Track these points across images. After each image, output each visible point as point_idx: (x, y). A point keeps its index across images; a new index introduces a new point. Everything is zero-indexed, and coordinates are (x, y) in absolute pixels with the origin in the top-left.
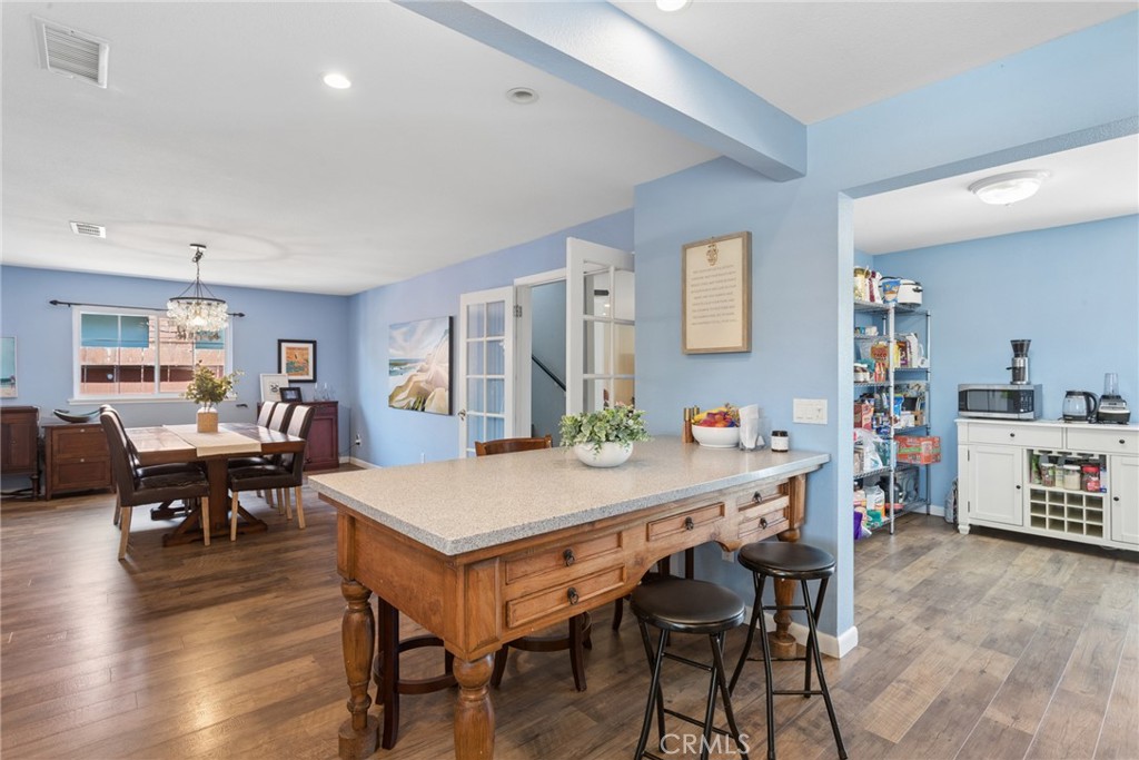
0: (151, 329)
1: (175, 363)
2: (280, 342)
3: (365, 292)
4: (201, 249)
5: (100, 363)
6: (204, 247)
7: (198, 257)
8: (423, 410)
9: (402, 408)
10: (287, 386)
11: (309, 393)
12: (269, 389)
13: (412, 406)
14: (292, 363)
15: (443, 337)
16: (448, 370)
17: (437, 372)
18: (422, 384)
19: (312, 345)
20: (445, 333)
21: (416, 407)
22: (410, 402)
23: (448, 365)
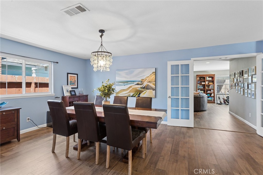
2: (68, 74)
7: (102, 35)
10: (71, 90)
12: (66, 91)
13: (131, 95)
14: (71, 82)
15: (151, 74)
16: (155, 84)
17: (148, 85)
18: (138, 89)
19: (76, 75)
20: (153, 73)
21: (134, 96)
22: (130, 94)
23: (155, 82)
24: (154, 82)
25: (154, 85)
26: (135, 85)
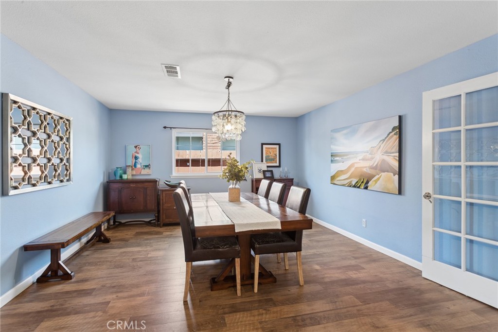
0: (204, 142)
1: (213, 158)
2: (262, 144)
3: (309, 113)
4: (231, 80)
5: (184, 158)
6: (232, 78)
7: (229, 84)
8: (366, 188)
9: (343, 185)
10: (266, 169)
11: (277, 173)
12: (257, 171)
13: (354, 184)
14: (268, 156)
15: (390, 133)
16: (398, 158)
17: (383, 160)
18: (365, 170)
19: (278, 146)
20: (394, 129)
21: (358, 186)
22: (351, 181)
23: (398, 154)
24: (396, 153)
25: (395, 159)
26: (360, 160)
